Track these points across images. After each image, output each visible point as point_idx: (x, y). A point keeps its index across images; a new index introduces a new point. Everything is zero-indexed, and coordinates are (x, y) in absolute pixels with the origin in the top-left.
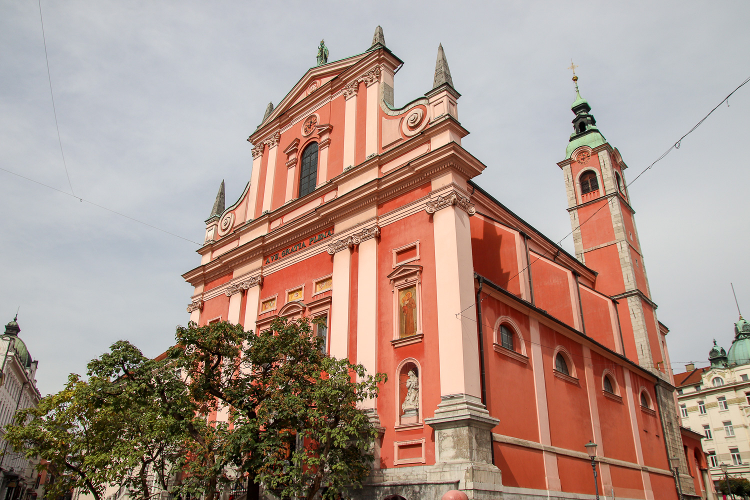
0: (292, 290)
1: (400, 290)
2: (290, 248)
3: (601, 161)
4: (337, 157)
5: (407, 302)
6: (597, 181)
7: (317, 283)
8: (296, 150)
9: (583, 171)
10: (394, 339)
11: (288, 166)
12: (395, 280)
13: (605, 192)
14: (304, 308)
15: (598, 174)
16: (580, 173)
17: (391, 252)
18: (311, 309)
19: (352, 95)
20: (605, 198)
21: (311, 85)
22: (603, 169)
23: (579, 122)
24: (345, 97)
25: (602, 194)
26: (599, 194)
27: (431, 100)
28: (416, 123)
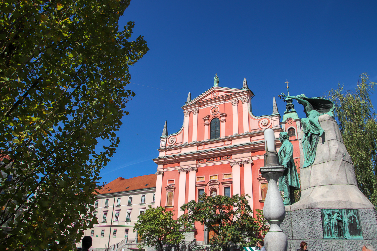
0: (213, 175)
1: (261, 184)
2: (210, 159)
3: (297, 125)
4: (229, 127)
5: (264, 188)
6: (295, 132)
7: (224, 175)
8: (209, 119)
9: (290, 127)
10: (260, 200)
11: (205, 125)
12: (260, 180)
13: (298, 137)
14: (219, 183)
15: (295, 130)
16: (288, 128)
17: (257, 170)
18: (222, 184)
19: (235, 104)
20: (298, 140)
21: (214, 93)
22: (298, 128)
23: (288, 106)
24: (232, 104)
25: (296, 138)
26: (295, 138)
27: (272, 118)
28: (266, 125)
